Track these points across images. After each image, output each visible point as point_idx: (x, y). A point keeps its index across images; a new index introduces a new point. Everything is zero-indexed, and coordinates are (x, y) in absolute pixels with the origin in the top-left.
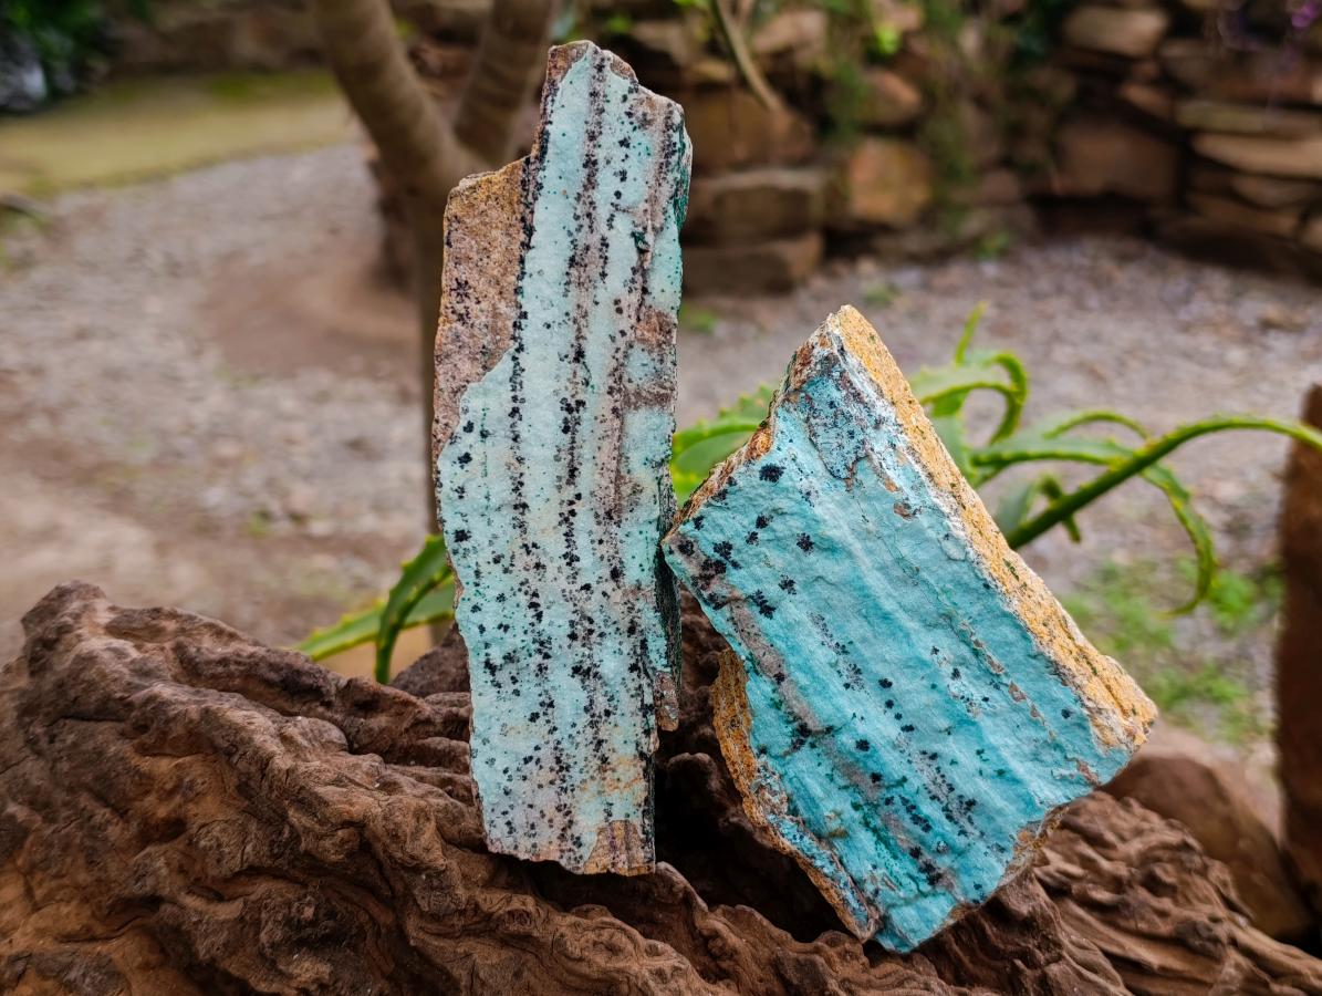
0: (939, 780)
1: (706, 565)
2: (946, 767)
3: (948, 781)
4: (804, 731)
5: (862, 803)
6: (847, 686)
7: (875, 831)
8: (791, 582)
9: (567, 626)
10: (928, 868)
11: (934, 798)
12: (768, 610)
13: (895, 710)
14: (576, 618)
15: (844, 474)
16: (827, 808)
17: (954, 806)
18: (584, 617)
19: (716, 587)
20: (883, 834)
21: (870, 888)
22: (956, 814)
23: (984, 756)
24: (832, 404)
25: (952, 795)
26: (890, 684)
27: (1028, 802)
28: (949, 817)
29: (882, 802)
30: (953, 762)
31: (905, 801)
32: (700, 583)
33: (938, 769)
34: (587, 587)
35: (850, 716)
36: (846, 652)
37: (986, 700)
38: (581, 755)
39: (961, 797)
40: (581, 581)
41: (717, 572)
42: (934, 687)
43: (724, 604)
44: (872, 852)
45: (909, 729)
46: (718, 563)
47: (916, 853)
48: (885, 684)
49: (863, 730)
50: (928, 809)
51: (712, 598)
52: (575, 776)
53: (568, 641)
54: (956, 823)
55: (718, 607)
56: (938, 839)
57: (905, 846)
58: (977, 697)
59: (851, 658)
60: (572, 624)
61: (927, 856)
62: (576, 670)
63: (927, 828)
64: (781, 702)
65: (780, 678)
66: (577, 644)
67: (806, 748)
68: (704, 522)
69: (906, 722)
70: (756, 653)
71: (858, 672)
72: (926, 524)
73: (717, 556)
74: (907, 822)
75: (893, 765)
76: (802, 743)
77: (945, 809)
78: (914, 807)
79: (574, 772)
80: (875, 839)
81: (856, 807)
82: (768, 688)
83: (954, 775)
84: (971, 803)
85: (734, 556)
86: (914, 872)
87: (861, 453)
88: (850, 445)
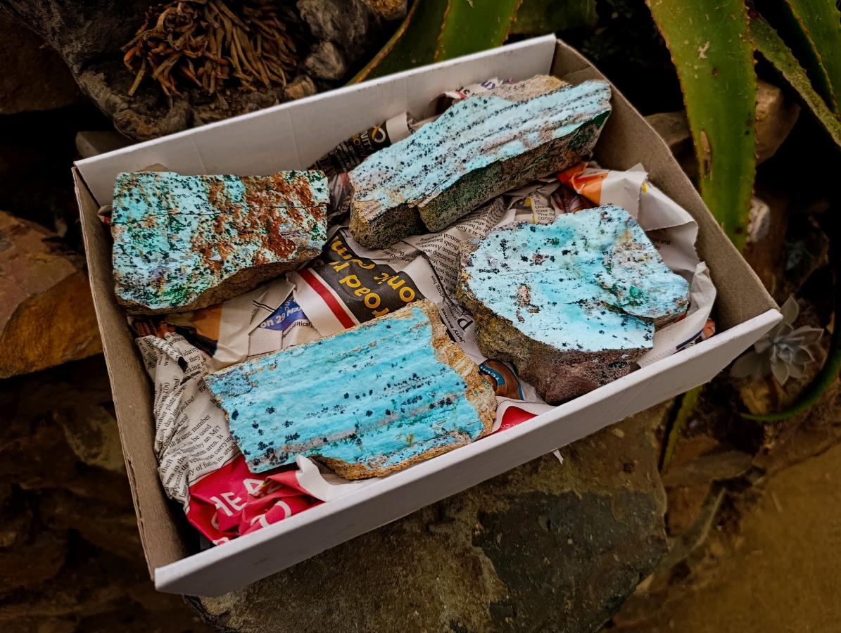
0: (400, 386)
1: (267, 457)
2: (395, 381)
3: (401, 382)
4: (353, 437)
5: (399, 422)
6: (342, 413)
7: (415, 421)
8: (287, 422)
9: (440, 154)
10: (442, 403)
11: (407, 391)
12: (296, 436)
13: (361, 396)
14: (444, 156)
15: (250, 387)
16: (393, 439)
17: (413, 383)
18: (445, 159)
19: (278, 455)
20: (418, 418)
21: (440, 432)
22: (419, 383)
23: (395, 364)
24: (226, 384)
25: (409, 382)
26: (347, 394)
27: (424, 352)
28: (419, 387)
29: (402, 414)
30: (393, 378)
31: (404, 404)
32: (274, 461)
33: (395, 385)
34: (455, 155)
35: (353, 415)
36: (327, 409)
37: (372, 357)
38: (397, 182)
39: (410, 379)
40: (456, 153)
41: (272, 452)
42: (354, 376)
43: (287, 454)
44: (424, 425)
45: (371, 392)
46: (268, 451)
47: (432, 406)
48: (347, 396)
49: (363, 411)
50: (411, 394)
51: (281, 458)
52: (388, 185)
53: (434, 158)
54: (423, 384)
55: (287, 457)
56: (427, 394)
57: (427, 410)
58: (369, 360)
59: (331, 407)
60: (441, 156)
61: (436, 401)
62: (425, 166)
63: (420, 398)
64: (335, 443)
65: (325, 440)
66: (435, 161)
67: (362, 439)
68: (248, 451)
69: (367, 393)
70: (311, 447)
71: (337, 406)
72: (283, 359)
73: (265, 450)
74: (415, 405)
75: (385, 404)
76: (359, 440)
77: (414, 387)
78: (408, 401)
79: (390, 183)
80: (419, 422)
81: (400, 426)
82: (328, 447)
83: (399, 379)
84: (415, 375)
85: (266, 443)
86: (442, 410)
87: (245, 377)
88: (241, 381)
